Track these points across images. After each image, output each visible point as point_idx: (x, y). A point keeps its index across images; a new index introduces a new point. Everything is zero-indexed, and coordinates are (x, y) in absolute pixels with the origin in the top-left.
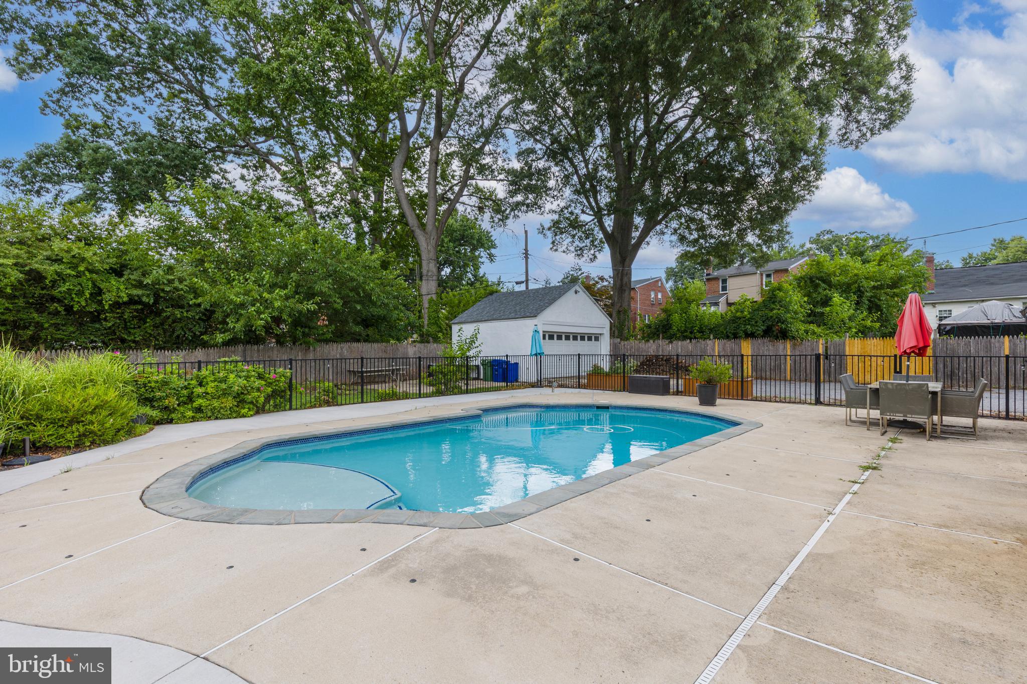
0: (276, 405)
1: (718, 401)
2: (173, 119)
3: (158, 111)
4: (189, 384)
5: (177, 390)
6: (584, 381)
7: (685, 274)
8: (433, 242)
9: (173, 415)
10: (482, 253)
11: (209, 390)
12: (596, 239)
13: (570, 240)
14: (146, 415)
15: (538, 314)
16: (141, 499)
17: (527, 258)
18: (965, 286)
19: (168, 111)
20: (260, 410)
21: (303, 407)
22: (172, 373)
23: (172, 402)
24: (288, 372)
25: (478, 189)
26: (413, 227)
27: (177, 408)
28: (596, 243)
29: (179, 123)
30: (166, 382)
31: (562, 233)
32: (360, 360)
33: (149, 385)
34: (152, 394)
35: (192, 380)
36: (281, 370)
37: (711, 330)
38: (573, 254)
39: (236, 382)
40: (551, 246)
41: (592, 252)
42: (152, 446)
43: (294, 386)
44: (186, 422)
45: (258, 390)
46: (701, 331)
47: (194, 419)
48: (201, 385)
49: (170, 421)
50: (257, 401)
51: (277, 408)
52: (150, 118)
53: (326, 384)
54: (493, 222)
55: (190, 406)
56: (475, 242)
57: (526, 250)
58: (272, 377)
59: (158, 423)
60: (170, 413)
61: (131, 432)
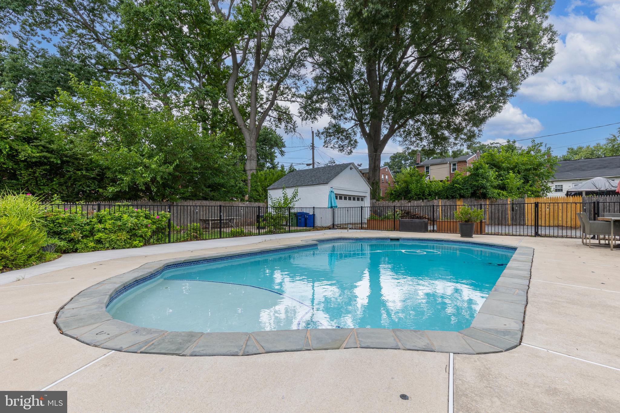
0: (159, 239)
1: (474, 236)
2: (71, 48)
3: (61, 42)
4: (91, 221)
5: (82, 226)
6: (366, 226)
7: (395, 166)
8: (254, 136)
9: (78, 246)
10: (276, 150)
11: (108, 226)
12: (352, 140)
13: (336, 140)
14: (55, 245)
15: (329, 181)
16: (54, 323)
17: (313, 149)
18: (568, 171)
19: (68, 42)
20: (147, 243)
21: (178, 241)
22: (76, 213)
23: (77, 235)
24: (168, 215)
25: (278, 107)
26: (240, 126)
27: (81, 240)
28: (352, 142)
29: (75, 51)
30: (72, 219)
31: (331, 136)
32: (219, 207)
33: (57, 221)
34: (60, 229)
35: (93, 218)
36: (163, 212)
37: (436, 194)
38: (338, 150)
39: (129, 220)
40: (324, 144)
41: (349, 148)
42: (62, 268)
43: (172, 225)
44: (89, 251)
45: (146, 226)
46: (430, 195)
47: (95, 249)
48: (100, 222)
49: (76, 251)
50: (146, 235)
51: (159, 241)
52: (55, 45)
53: (195, 224)
54: (287, 129)
55: (91, 239)
56: (273, 143)
57: (313, 144)
58: (156, 218)
59: (66, 252)
60: (75, 244)
61: (41, 258)
